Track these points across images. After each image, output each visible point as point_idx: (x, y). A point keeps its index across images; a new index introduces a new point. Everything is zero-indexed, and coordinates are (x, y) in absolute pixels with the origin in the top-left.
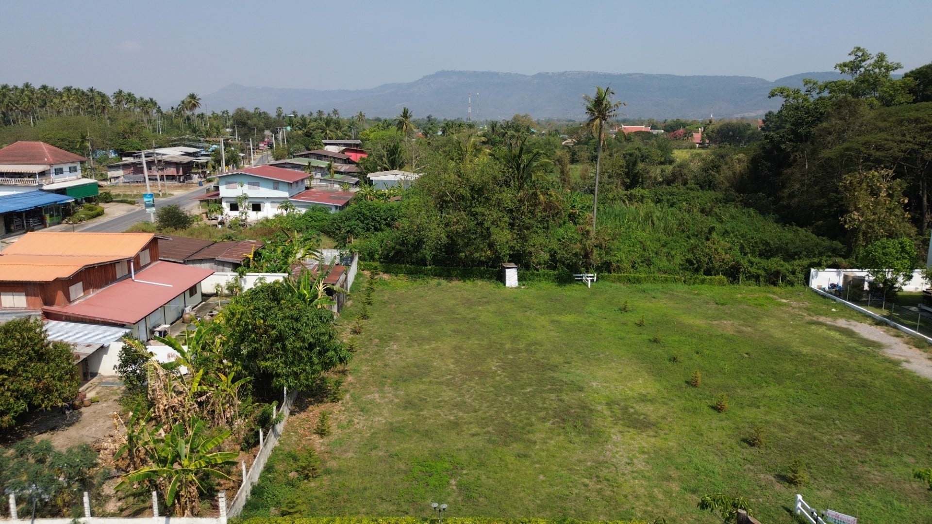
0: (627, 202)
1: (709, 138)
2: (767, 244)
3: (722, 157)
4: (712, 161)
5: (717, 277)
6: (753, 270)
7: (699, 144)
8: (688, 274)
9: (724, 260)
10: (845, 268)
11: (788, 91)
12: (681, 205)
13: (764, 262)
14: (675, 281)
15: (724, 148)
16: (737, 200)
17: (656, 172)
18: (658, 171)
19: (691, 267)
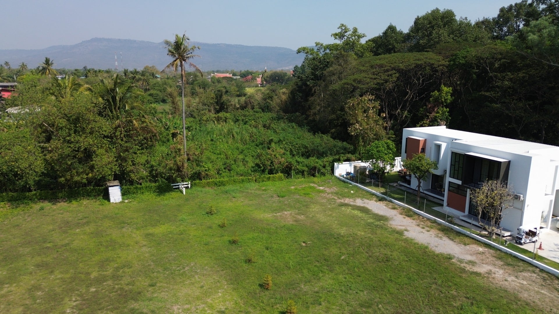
0: (216, 122)
1: (266, 80)
2: (306, 147)
3: (274, 91)
4: (268, 94)
5: (277, 175)
6: (300, 167)
7: (261, 84)
8: (258, 174)
9: (280, 162)
10: (354, 161)
11: (307, 49)
12: (251, 123)
13: (306, 161)
14: (249, 181)
15: (274, 85)
16: (285, 118)
17: (235, 101)
18: (236, 100)
19: (260, 169)
